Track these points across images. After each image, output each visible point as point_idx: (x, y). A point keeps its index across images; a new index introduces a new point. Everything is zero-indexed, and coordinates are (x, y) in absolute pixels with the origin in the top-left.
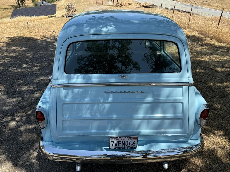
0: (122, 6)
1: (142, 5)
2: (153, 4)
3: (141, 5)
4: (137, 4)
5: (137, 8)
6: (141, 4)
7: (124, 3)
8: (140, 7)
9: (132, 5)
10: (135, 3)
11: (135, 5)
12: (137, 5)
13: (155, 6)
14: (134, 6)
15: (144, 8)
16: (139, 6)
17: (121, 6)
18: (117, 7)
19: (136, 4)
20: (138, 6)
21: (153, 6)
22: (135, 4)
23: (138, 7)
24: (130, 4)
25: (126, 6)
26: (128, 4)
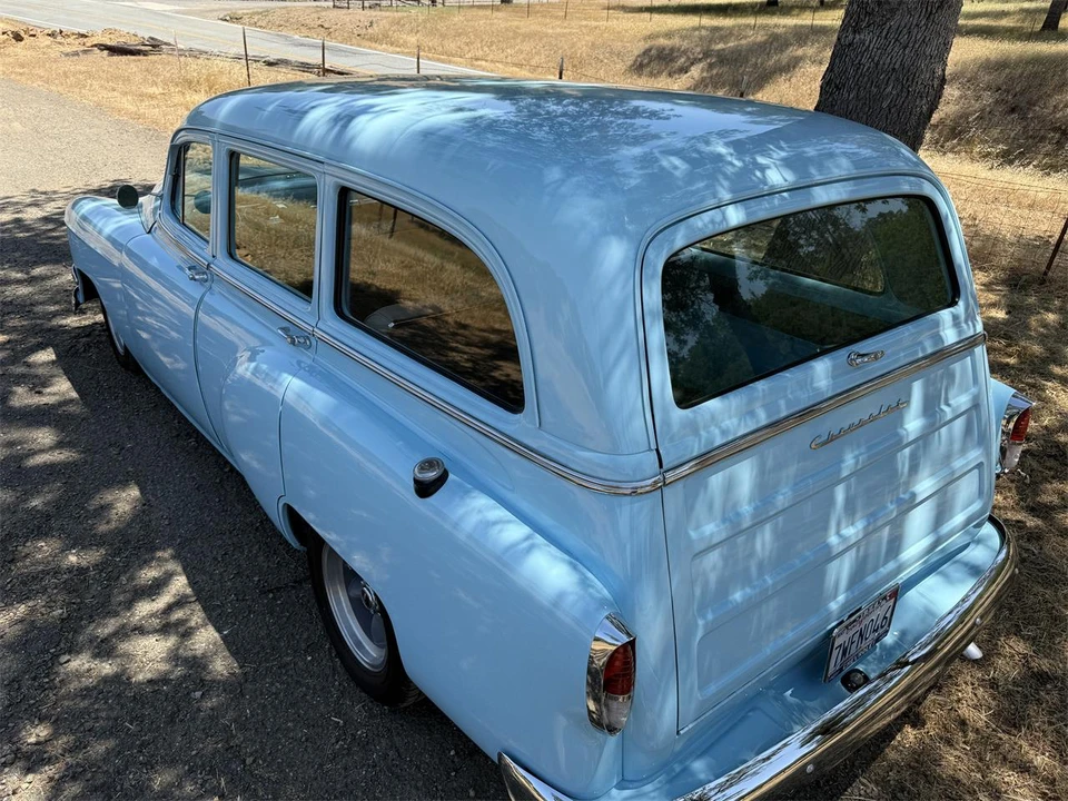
1: (89, 42)
2: (152, 39)
3: (85, 40)
4: (59, 39)
5: (67, 55)
6: (83, 36)
8: (85, 52)
9: (28, 40)
10: (49, 32)
11: (48, 43)
12: (60, 43)
13: (166, 44)
14: (48, 46)
15: (110, 55)
16: (76, 45)
19: (53, 35)
20: (68, 49)
21: (156, 46)
22: (51, 39)
23: (76, 54)
24: (18, 38)
26: (5, 36)
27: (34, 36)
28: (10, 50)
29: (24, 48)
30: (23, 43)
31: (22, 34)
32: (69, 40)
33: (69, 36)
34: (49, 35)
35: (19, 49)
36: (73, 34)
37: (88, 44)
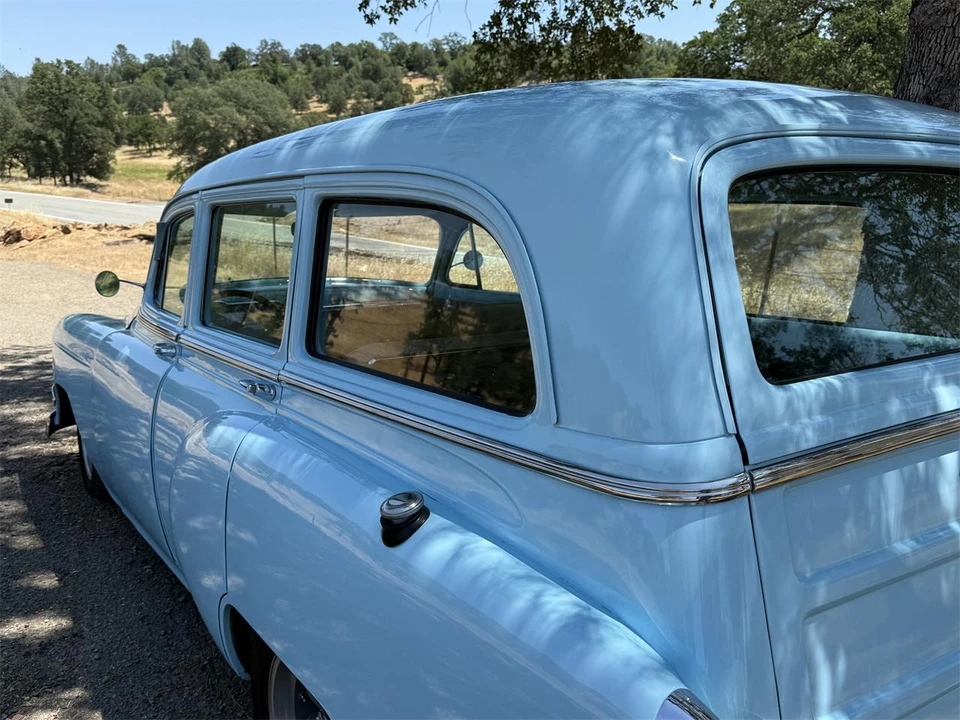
0: (20, 238)
1: (130, 233)
3: (127, 232)
4: (104, 231)
5: (108, 244)
6: (126, 228)
7: (28, 228)
8: (125, 242)
9: (75, 233)
10: (95, 225)
11: (93, 235)
12: (103, 235)
14: (92, 238)
15: (147, 243)
16: (118, 236)
17: (11, 242)
19: (98, 228)
20: (110, 240)
22: (96, 231)
23: (117, 243)
24: (66, 231)
25: (44, 237)
26: (55, 230)
27: (81, 229)
28: (57, 242)
29: (70, 240)
30: (70, 235)
31: (71, 228)
32: (112, 232)
33: (112, 228)
34: (94, 228)
35: (65, 241)
36: (117, 227)
37: (130, 235)
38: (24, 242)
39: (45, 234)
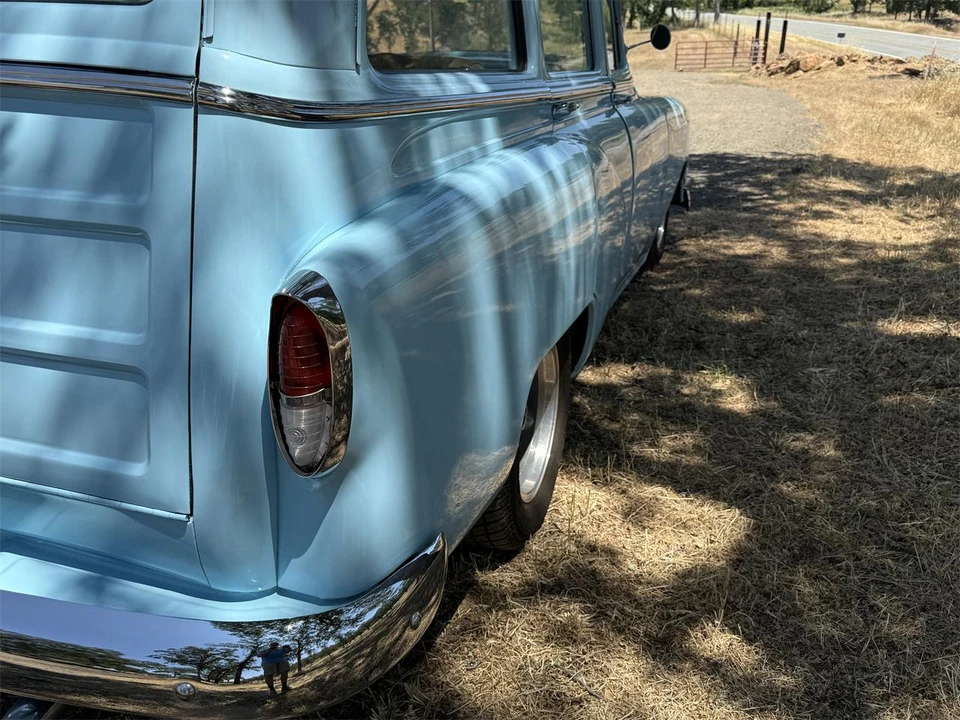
0: (798, 69)
1: (901, 67)
3: (899, 65)
4: (877, 65)
5: (874, 78)
6: (900, 62)
7: (809, 59)
8: (892, 76)
9: (848, 65)
10: (870, 58)
11: (864, 68)
12: (874, 68)
14: (862, 71)
16: (889, 69)
17: (790, 73)
18: (772, 74)
19: (871, 61)
20: (878, 74)
22: (869, 64)
23: (883, 77)
24: (840, 63)
25: (818, 69)
26: (832, 62)
27: (854, 61)
28: (826, 75)
29: (841, 72)
30: (841, 68)
31: (845, 59)
32: (883, 66)
33: (886, 62)
34: (869, 61)
35: (836, 73)
36: (891, 60)
37: (899, 70)
38: (800, 72)
39: (821, 65)
